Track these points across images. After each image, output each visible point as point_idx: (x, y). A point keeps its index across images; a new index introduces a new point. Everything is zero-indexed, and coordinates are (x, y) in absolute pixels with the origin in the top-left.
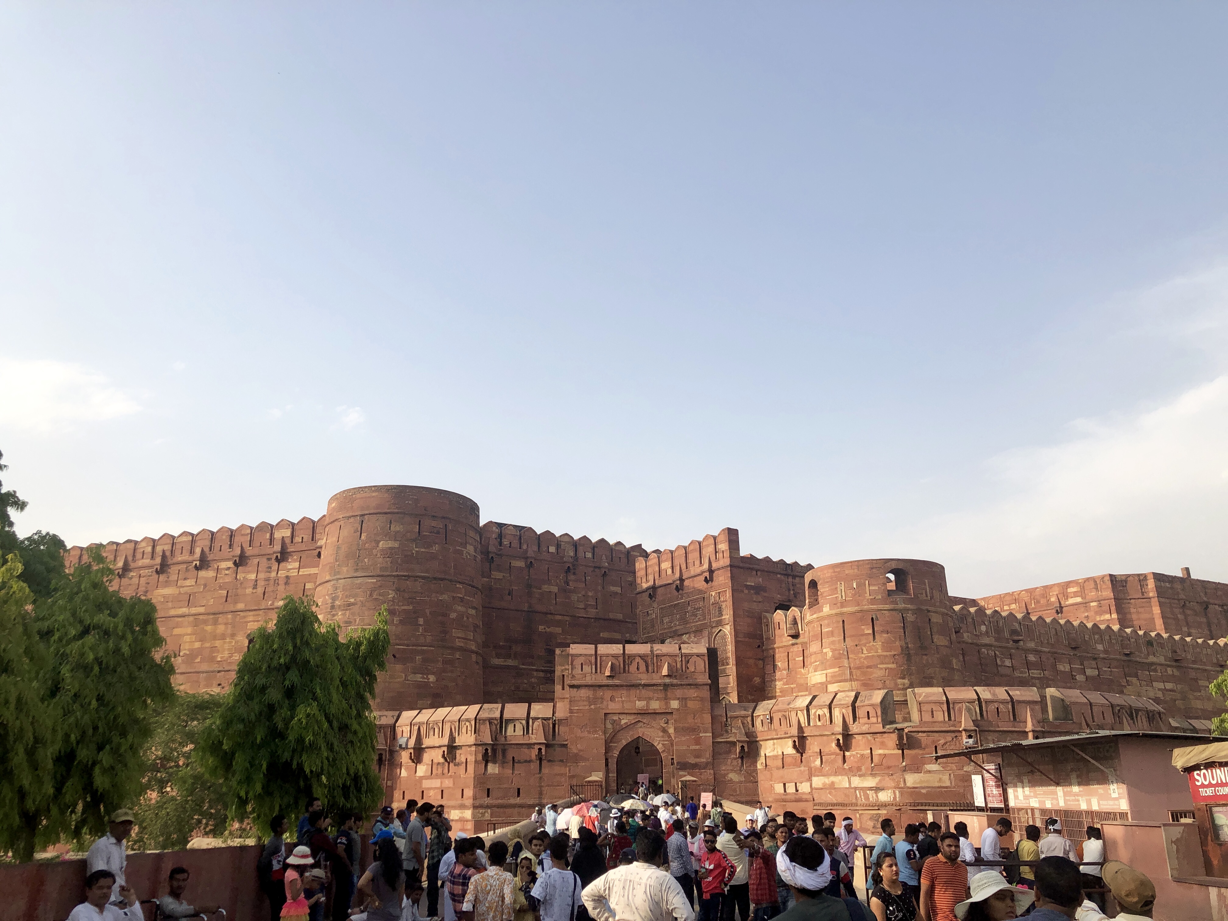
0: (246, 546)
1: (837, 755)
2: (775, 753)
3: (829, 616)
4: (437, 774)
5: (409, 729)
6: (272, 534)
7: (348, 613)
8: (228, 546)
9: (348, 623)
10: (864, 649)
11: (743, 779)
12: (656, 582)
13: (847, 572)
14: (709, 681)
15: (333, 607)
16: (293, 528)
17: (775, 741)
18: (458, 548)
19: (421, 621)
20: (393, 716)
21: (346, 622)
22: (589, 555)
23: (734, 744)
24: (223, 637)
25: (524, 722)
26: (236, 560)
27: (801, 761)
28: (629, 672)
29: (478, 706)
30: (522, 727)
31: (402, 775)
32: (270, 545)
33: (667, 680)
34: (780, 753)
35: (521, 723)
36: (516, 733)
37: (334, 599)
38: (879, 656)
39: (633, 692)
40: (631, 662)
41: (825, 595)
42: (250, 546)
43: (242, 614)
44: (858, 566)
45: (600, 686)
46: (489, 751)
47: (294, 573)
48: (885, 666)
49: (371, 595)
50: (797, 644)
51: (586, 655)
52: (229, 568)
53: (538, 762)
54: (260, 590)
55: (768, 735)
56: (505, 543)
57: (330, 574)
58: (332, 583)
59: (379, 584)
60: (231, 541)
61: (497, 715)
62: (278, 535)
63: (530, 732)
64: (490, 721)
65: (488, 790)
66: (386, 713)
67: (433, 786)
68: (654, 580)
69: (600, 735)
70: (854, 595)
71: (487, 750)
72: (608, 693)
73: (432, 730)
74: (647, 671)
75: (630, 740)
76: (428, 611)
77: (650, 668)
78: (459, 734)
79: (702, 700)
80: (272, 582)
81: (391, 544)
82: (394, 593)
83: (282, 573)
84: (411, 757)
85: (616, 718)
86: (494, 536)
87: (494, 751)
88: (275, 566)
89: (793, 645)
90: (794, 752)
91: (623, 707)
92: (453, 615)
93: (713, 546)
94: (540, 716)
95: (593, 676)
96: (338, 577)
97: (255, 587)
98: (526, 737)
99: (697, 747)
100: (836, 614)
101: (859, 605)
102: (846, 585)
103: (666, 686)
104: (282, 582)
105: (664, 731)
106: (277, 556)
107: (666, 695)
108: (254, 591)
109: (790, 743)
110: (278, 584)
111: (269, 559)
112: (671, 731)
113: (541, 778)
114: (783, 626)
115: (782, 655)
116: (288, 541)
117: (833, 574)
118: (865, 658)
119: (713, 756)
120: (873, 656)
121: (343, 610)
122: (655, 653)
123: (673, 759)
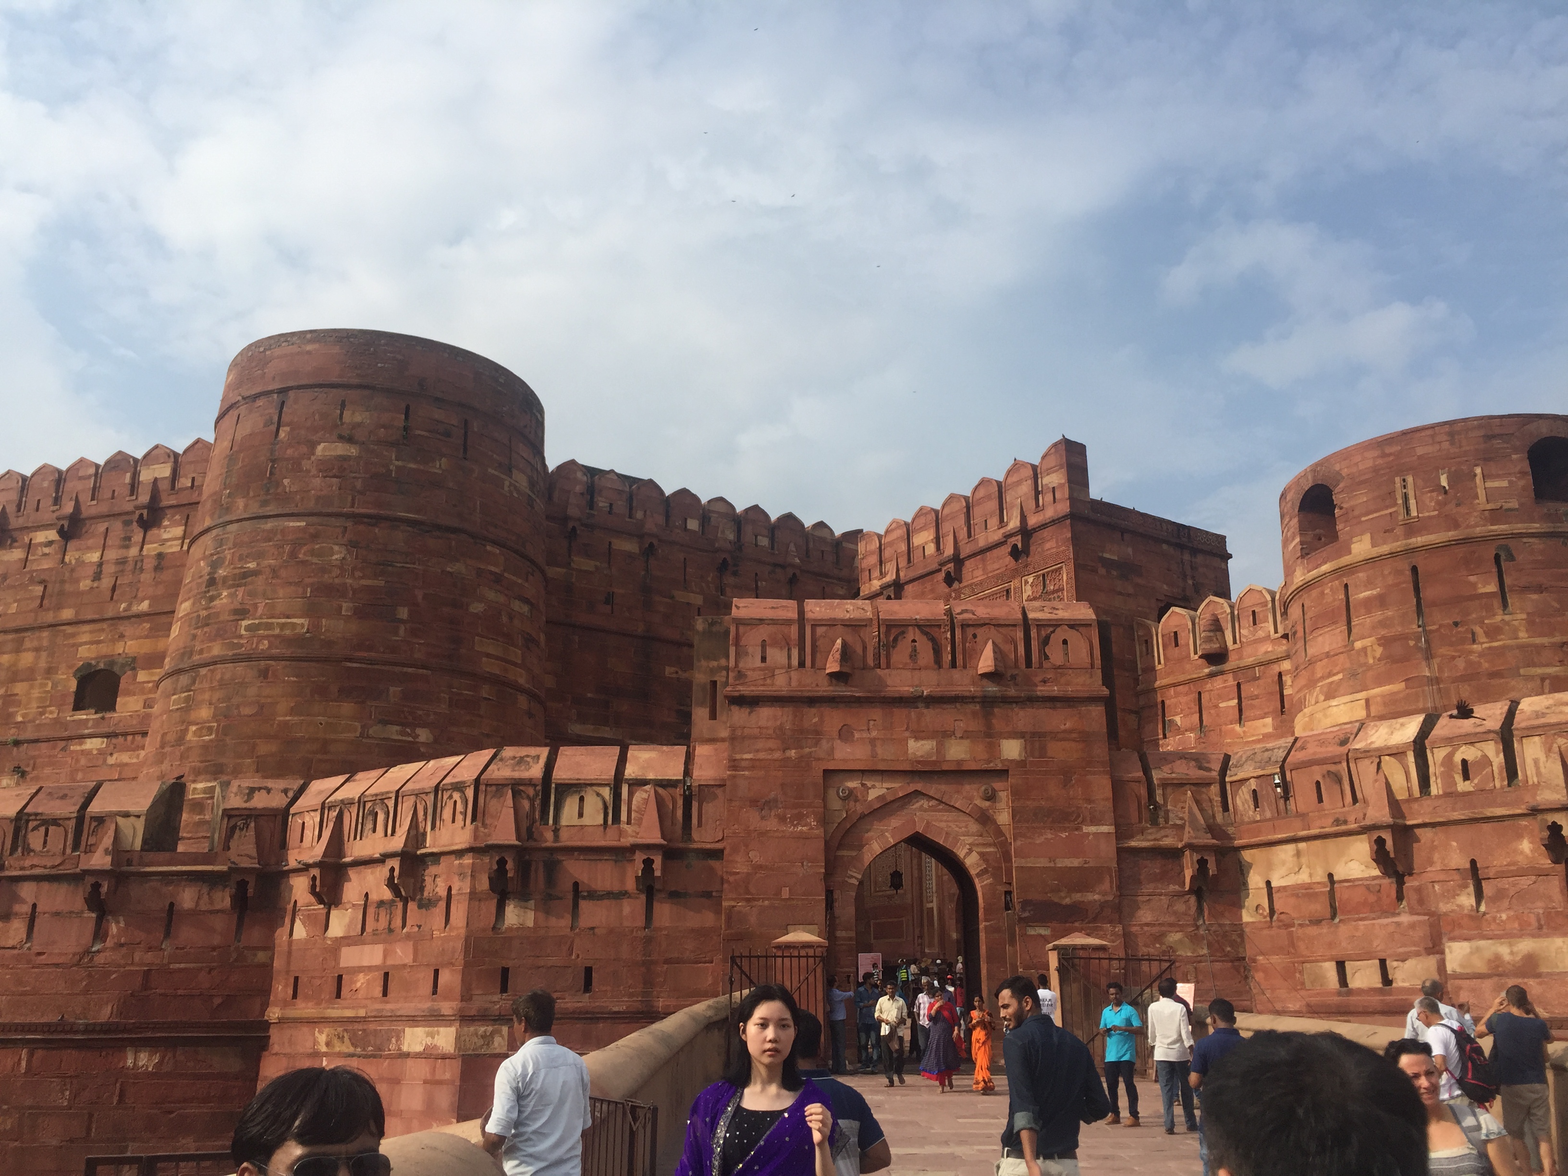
0: (85, 498)
1: (1542, 874)
2: (1303, 877)
3: (1370, 561)
4: (375, 932)
5: (318, 819)
6: (135, 475)
7: (240, 592)
8: (50, 501)
9: (241, 613)
10: (1478, 630)
11: (1205, 951)
12: (902, 574)
13: (1420, 451)
14: (1106, 692)
15: (212, 582)
16: (176, 462)
17: (1302, 845)
18: (490, 470)
19: (403, 613)
20: (285, 791)
21: (236, 612)
22: (764, 542)
23: (1174, 854)
24: (29, 675)
25: (606, 792)
26: (63, 526)
27: (1400, 897)
28: (888, 666)
29: (487, 754)
30: (600, 805)
31: (296, 936)
32: (132, 494)
33: (992, 688)
34: (1320, 876)
35: (598, 794)
36: (586, 820)
37: (215, 566)
38: (1521, 647)
39: (900, 714)
40: (895, 640)
41: (1356, 513)
42: (93, 499)
43: (69, 629)
44: (1451, 435)
45: (812, 701)
46: (510, 865)
47: (174, 548)
48: (1539, 671)
49: (293, 555)
50: (1222, 673)
51: (774, 622)
52: (50, 543)
53: (643, 897)
54: (106, 582)
55: (1274, 829)
56: (601, 504)
57: (212, 516)
58: (214, 532)
59: (312, 530)
60: (57, 492)
61: (536, 771)
62: (146, 476)
63: (624, 817)
64: (517, 787)
65: (505, 971)
66: (270, 783)
67: (366, 963)
68: (898, 570)
69: (810, 826)
70: (1441, 505)
71: (502, 863)
72: (833, 719)
73: (370, 818)
74: (938, 662)
75: (892, 842)
76: (419, 594)
77: (947, 658)
78: (433, 827)
79: (1085, 738)
80: (130, 567)
81: (340, 449)
82: (343, 550)
83: (151, 549)
84: (313, 886)
85: (852, 784)
86: (578, 488)
87: (524, 868)
88: (138, 537)
89: (1212, 675)
90: (1377, 872)
91: (874, 755)
92: (477, 608)
93: (1030, 482)
94: (651, 776)
95: (794, 675)
96: (228, 518)
97: (97, 576)
98: (612, 831)
99: (1076, 863)
100: (1393, 555)
101: (1456, 526)
102: (1420, 482)
103: (988, 703)
104: (149, 564)
105: (985, 819)
106: (141, 515)
107: (989, 726)
108: (95, 585)
109: (1362, 847)
110: (142, 570)
111: (127, 523)
112: (1004, 818)
113: (648, 941)
114: (1187, 639)
115: (1183, 699)
116: (164, 486)
117: (1380, 461)
118: (1481, 655)
119: (1119, 888)
120: (1503, 647)
121: (232, 586)
122: (960, 617)
123: (1008, 893)
